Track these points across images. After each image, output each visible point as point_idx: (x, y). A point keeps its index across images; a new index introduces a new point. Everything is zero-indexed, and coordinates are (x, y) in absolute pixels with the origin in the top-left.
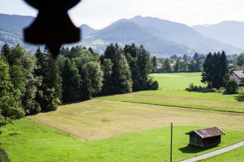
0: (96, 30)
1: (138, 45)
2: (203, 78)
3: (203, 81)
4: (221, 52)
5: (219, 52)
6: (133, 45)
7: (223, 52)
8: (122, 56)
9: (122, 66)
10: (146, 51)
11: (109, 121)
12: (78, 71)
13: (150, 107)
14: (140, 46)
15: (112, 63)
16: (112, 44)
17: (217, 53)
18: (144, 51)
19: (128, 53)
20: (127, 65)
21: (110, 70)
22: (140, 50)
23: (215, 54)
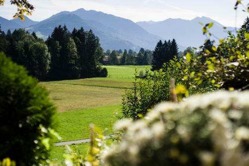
0: (36, 22)
1: (86, 30)
2: (153, 67)
3: (153, 70)
4: (171, 40)
5: (169, 41)
6: (82, 29)
7: (174, 40)
8: (71, 39)
9: (71, 49)
10: (96, 36)
11: (60, 99)
12: (24, 51)
13: (102, 89)
14: (89, 30)
15: (60, 45)
16: (60, 26)
17: (167, 41)
18: (93, 37)
19: (76, 37)
20: (75, 49)
21: (58, 53)
22: (90, 35)
23: (165, 42)
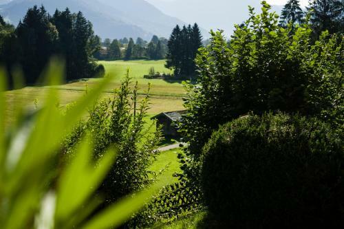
1: (73, 11)
2: (168, 62)
3: (167, 66)
4: (192, 25)
5: (190, 26)
6: (67, 11)
7: (196, 25)
8: (51, 25)
9: (51, 40)
10: (87, 19)
14: (77, 13)
15: (36, 35)
16: (35, 7)
17: (187, 26)
18: (83, 21)
20: (58, 39)
22: (79, 19)
23: (184, 27)
